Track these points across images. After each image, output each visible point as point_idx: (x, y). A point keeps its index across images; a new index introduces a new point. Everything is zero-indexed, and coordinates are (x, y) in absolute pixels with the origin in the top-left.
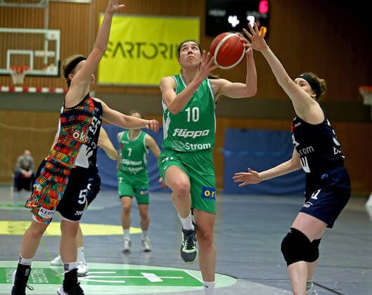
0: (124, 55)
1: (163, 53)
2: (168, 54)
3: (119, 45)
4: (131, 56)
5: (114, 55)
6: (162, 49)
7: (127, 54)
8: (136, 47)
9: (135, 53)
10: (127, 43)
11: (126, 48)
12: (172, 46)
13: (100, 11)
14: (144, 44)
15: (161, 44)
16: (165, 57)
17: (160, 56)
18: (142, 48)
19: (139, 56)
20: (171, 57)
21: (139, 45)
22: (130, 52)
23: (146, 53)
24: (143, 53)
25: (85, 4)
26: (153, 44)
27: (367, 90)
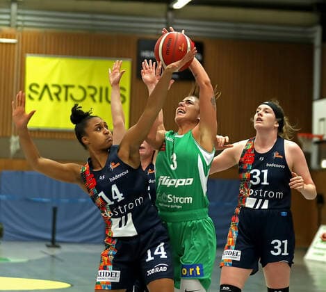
0: (51, 99)
1: (92, 96)
2: (97, 97)
3: (46, 87)
4: (59, 99)
5: (40, 98)
6: (92, 91)
7: (54, 97)
8: (63, 90)
9: (62, 96)
10: (54, 86)
11: (54, 90)
12: (101, 89)
13: (26, 52)
14: (72, 86)
15: (90, 87)
16: (94, 101)
17: (88, 99)
18: (70, 91)
19: (66, 99)
20: (101, 101)
21: (67, 87)
22: (57, 95)
23: (75, 97)
24: (72, 97)
25: (10, 44)
26: (81, 87)
27: (306, 138)
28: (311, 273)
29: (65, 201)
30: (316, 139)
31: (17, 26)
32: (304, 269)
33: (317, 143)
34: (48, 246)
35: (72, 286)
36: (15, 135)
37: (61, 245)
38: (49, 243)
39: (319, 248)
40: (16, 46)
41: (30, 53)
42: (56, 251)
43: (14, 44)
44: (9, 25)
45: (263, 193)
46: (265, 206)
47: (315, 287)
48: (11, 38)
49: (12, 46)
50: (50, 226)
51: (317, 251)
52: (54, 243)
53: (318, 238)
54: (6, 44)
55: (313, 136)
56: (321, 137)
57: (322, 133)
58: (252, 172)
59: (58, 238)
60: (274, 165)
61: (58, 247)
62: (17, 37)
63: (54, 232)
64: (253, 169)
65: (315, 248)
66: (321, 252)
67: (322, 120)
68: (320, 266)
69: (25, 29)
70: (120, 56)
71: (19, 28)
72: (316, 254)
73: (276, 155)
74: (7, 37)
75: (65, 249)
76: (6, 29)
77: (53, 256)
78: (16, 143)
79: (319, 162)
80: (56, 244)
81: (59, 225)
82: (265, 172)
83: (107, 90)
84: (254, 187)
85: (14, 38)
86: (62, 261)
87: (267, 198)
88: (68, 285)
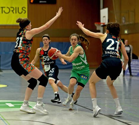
1: (12, 11)
2: (14, 11)
6: (12, 9)
12: (16, 8)
14: (4, 7)
15: (11, 7)
16: (13, 13)
18: (4, 9)
19: (2, 12)
20: (16, 12)
21: (2, 8)
23: (5, 11)
26: (8, 8)
27: (98, 24)
29: (3, 53)
30: (102, 25)
33: (102, 26)
35: (8, 86)
37: (2, 70)
55: (101, 23)
56: (104, 24)
57: (104, 22)
59: (1, 68)
61: (2, 71)
67: (104, 17)
75: (4, 72)
83: (18, 8)
86: (3, 76)
88: (6, 86)
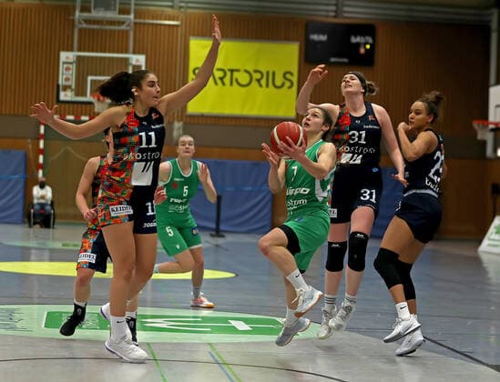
0: (216, 83)
1: (259, 81)
2: (263, 82)
4: (224, 84)
6: (258, 76)
7: (219, 82)
8: (229, 74)
9: (227, 80)
10: (219, 70)
11: (218, 74)
12: (268, 73)
13: (190, 35)
14: (238, 70)
15: (256, 71)
16: (261, 86)
17: (255, 84)
18: (236, 74)
19: (231, 84)
20: (267, 85)
21: (232, 71)
22: (222, 79)
23: (240, 81)
24: (237, 80)
25: (173, 26)
26: (247, 71)
27: (481, 125)
28: (485, 265)
29: (230, 189)
30: (491, 126)
31: (181, 7)
32: (477, 261)
33: (492, 130)
34: (212, 236)
35: (237, 275)
36: (178, 121)
37: (225, 234)
38: (214, 233)
39: (494, 240)
40: (180, 28)
41: (194, 35)
42: (220, 241)
43: (177, 26)
44: (172, 7)
45: (358, 149)
46: (358, 162)
47: (489, 279)
48: (173, 20)
49: (175, 28)
50: (214, 214)
51: (492, 242)
52: (218, 233)
53: (492, 229)
54: (169, 25)
55: (488, 124)
56: (496, 124)
57: (497, 120)
58: (351, 133)
59: (222, 227)
60: (370, 127)
61: (223, 236)
62: (180, 18)
63: (218, 222)
64: (350, 130)
65: (490, 239)
66: (496, 243)
67: (498, 106)
68: (495, 257)
69: (189, 11)
70: (287, 38)
71: (182, 10)
72: (489, 245)
73: (370, 118)
74: (169, 20)
75: (229, 238)
76: (169, 11)
77: (217, 246)
78: (179, 129)
79: (495, 151)
80: (221, 233)
81: (223, 215)
82: (363, 133)
83: (274, 74)
84: (350, 145)
85: (177, 20)
86: (227, 250)
87: (362, 153)
88: (233, 275)
